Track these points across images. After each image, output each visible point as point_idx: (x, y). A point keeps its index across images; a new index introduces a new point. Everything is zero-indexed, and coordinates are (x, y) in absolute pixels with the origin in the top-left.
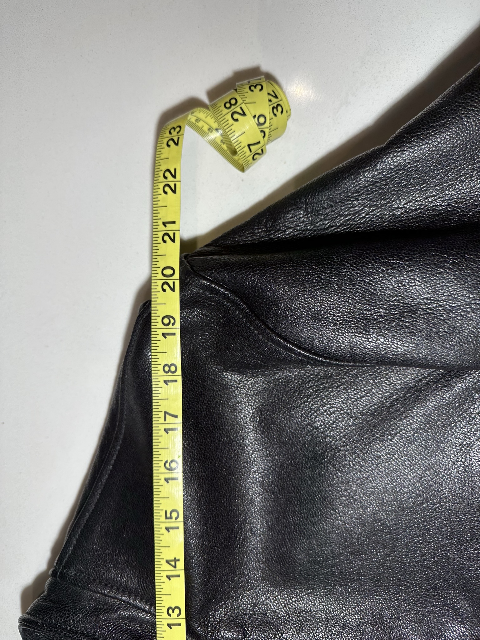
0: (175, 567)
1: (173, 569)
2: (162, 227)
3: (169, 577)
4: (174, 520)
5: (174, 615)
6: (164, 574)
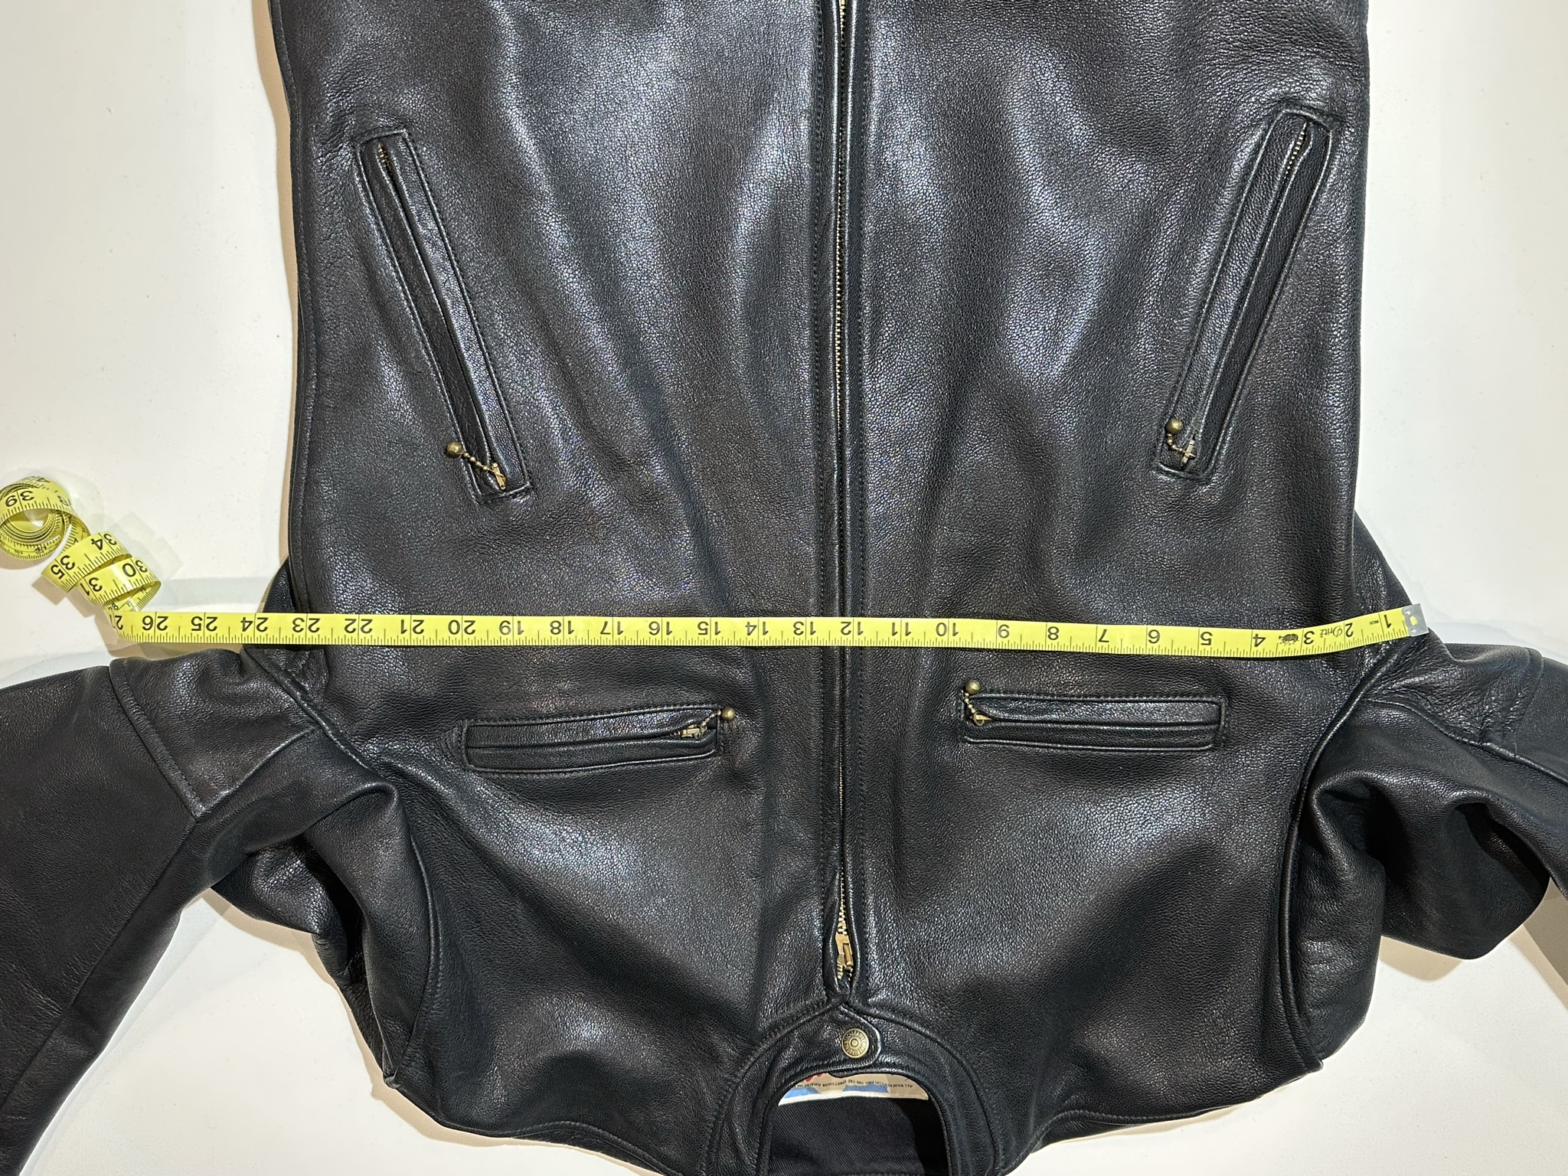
0: (755, 627)
1: (757, 628)
2: (407, 634)
3: (765, 633)
4: (708, 627)
5: (802, 628)
6: (762, 637)
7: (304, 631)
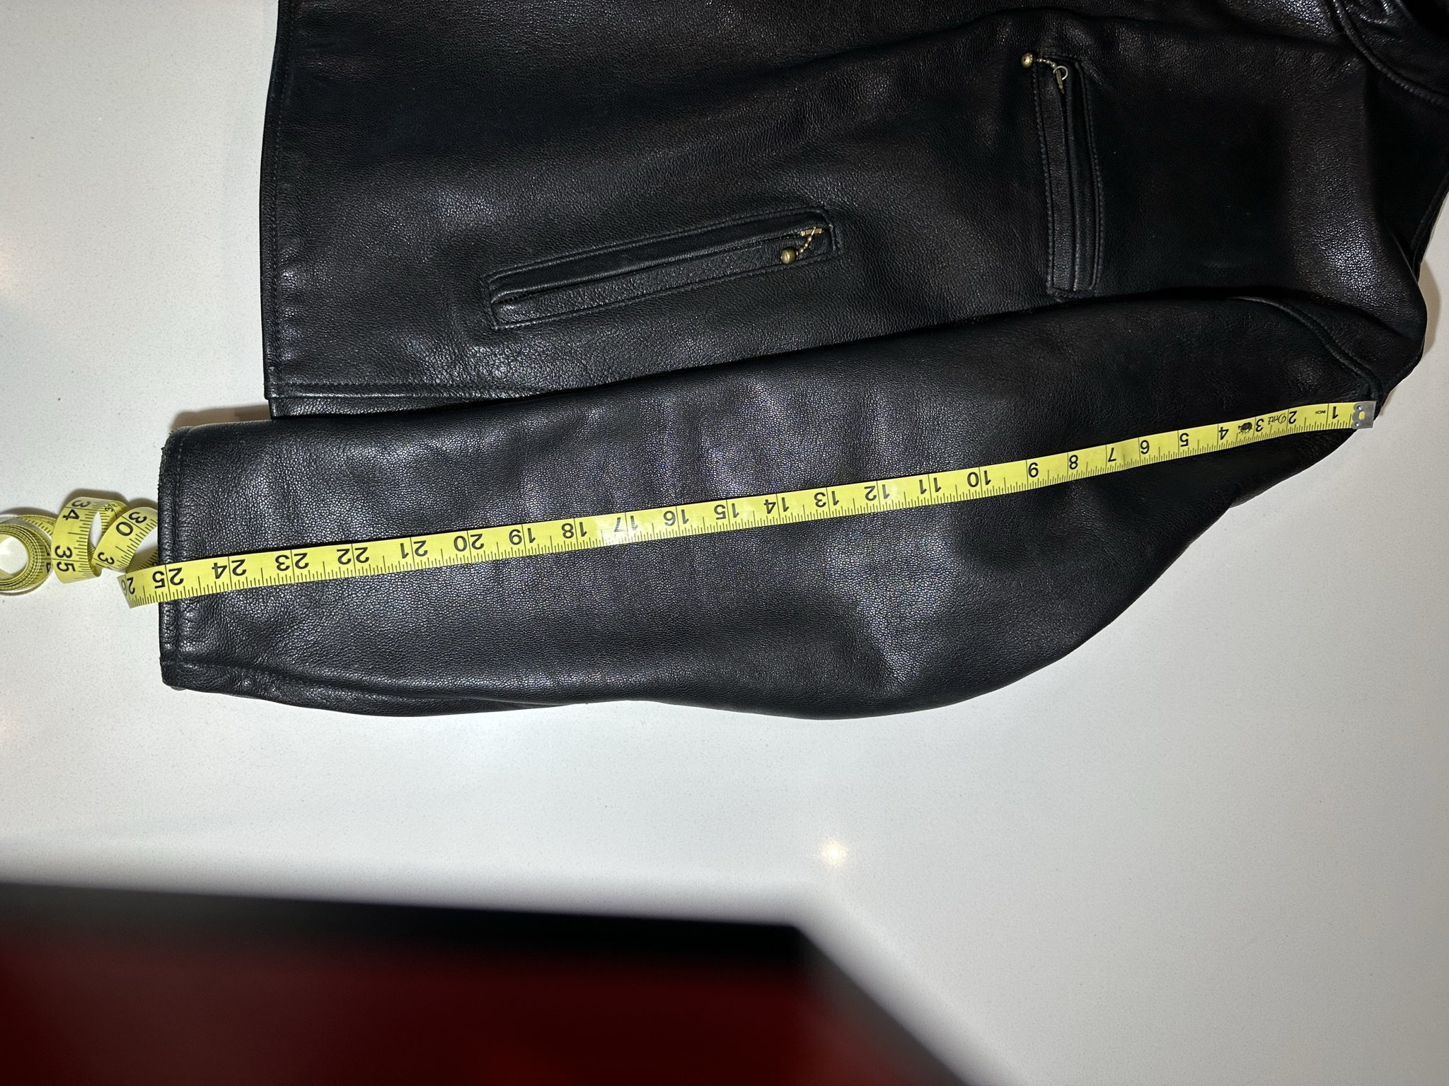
1: (776, 505)
2: (409, 558)
3: (785, 509)
4: (725, 510)
5: (824, 499)
6: (783, 514)
7: (291, 568)
